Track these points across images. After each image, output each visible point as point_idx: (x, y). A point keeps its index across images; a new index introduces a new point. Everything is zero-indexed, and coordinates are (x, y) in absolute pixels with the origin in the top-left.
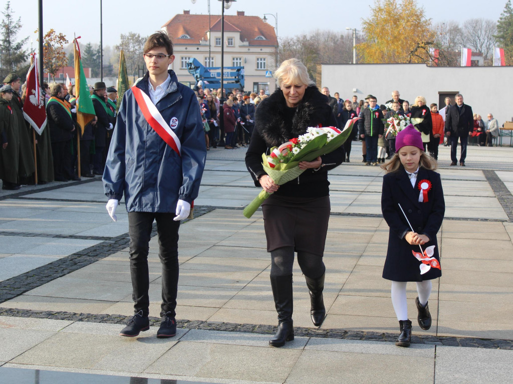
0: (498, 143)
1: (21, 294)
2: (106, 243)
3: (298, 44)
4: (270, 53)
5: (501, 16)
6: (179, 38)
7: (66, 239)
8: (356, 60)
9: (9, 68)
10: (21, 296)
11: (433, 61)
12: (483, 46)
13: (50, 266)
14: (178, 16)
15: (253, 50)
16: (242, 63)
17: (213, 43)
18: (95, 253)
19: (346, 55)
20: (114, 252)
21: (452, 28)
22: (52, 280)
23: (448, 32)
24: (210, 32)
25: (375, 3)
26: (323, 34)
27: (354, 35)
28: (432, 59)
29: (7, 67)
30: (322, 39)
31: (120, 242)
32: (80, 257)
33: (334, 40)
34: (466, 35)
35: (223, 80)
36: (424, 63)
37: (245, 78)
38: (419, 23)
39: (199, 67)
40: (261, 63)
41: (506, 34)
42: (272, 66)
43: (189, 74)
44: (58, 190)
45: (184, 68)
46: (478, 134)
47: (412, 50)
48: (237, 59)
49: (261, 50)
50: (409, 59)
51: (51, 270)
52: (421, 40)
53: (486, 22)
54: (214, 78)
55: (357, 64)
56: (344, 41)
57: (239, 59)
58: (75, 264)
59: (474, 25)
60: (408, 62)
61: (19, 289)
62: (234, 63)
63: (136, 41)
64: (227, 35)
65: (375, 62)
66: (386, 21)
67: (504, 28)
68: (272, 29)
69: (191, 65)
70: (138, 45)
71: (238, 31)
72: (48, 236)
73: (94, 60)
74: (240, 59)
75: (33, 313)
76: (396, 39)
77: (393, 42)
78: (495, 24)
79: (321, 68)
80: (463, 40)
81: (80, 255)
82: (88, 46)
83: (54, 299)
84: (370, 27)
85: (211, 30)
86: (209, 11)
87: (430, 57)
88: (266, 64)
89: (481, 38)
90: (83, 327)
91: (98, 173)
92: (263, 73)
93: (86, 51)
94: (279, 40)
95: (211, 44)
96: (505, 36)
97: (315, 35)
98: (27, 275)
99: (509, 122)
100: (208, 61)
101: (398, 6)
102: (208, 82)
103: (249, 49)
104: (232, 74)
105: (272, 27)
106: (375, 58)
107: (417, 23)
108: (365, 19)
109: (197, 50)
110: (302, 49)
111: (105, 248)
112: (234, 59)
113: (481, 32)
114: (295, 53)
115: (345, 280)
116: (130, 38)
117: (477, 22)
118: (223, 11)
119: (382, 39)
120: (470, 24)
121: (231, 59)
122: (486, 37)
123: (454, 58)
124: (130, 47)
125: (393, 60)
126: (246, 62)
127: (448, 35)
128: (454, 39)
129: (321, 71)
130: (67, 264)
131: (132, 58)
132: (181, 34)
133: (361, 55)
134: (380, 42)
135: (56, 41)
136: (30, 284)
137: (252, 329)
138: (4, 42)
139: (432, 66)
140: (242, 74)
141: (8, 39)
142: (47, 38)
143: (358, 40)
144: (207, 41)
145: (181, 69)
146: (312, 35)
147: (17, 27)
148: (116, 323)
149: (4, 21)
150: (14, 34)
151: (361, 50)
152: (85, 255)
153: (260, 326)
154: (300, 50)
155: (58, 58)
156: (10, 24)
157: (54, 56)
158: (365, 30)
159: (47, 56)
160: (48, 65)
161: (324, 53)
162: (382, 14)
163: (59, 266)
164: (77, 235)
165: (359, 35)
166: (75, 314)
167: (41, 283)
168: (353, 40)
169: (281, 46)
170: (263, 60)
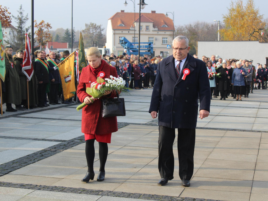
1: (7, 173)
2: (62, 143)
3: (186, 30)
4: (170, 34)
6: (118, 26)
7: (39, 141)
8: (220, 39)
9: (21, 42)
11: (263, 39)
13: (27, 157)
14: (117, 14)
15: (160, 33)
16: (154, 41)
17: (137, 29)
18: (54, 150)
19: (214, 36)
20: (66, 149)
22: (27, 165)
25: (231, 6)
26: (201, 24)
27: (219, 24)
28: (262, 38)
29: (20, 42)
30: (200, 27)
31: (70, 143)
32: (46, 152)
33: (207, 27)
35: (139, 50)
36: (258, 41)
37: (153, 49)
38: (256, 17)
39: (127, 42)
40: (165, 40)
43: (121, 46)
47: (251, 33)
48: (151, 38)
49: (165, 33)
50: (249, 38)
51: (28, 159)
52: (257, 27)
54: (136, 49)
55: (220, 41)
56: (213, 28)
57: (152, 38)
58: (42, 156)
60: (248, 40)
61: (7, 170)
62: (149, 40)
63: (94, 28)
64: (144, 25)
65: (230, 40)
66: (236, 16)
68: (171, 21)
69: (122, 41)
70: (95, 30)
71: (152, 22)
72: (29, 139)
73: (70, 38)
74: (153, 38)
75: (12, 185)
76: (242, 26)
77: (240, 29)
79: (197, 43)
81: (46, 150)
82: (67, 30)
83: (26, 176)
84: (227, 20)
86: (135, 11)
87: (262, 37)
88: (168, 41)
92: (166, 46)
93: (66, 33)
94: (175, 27)
95: (135, 29)
97: (196, 25)
98: (13, 162)
100: (134, 39)
101: (244, 8)
102: (132, 51)
103: (158, 33)
104: (146, 46)
105: (171, 20)
106: (230, 38)
107: (254, 17)
108: (225, 15)
109: (128, 33)
110: (188, 32)
111: (61, 147)
112: (149, 38)
116: (90, 26)
118: (140, 10)
119: (234, 27)
121: (148, 38)
124: (91, 31)
125: (240, 39)
126: (156, 40)
129: (197, 45)
130: (37, 155)
131: (91, 37)
132: (119, 23)
133: (222, 36)
134: (233, 28)
135: (45, 27)
136: (13, 167)
137: (139, 196)
138: (18, 28)
139: (263, 42)
140: (152, 47)
141: (20, 26)
142: (40, 26)
143: (221, 27)
144: (133, 28)
145: (119, 44)
146: (195, 25)
147: (26, 19)
148: (60, 191)
149: (18, 16)
150: (24, 23)
151: (221, 33)
152: (49, 150)
153: (144, 195)
154: (187, 33)
155: (46, 37)
156: (22, 17)
157: (43, 36)
158: (225, 21)
159: (40, 36)
160: (40, 40)
161: (202, 35)
162: (234, 13)
163: (33, 157)
164: (46, 139)
165: (221, 24)
166: (37, 186)
167: (21, 167)
168: (218, 27)
169: (176, 31)
170: (166, 38)
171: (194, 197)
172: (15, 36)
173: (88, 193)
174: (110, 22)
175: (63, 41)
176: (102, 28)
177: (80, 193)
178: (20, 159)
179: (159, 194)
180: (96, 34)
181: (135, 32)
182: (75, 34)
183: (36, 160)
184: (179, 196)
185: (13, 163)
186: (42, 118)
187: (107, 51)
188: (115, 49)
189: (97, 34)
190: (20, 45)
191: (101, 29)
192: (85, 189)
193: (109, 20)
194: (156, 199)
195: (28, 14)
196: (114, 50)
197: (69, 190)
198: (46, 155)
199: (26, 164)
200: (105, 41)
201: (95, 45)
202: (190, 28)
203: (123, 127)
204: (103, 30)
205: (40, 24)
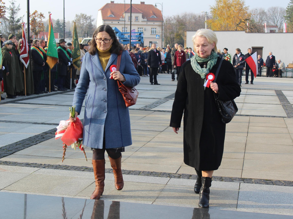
0: (285, 76)
1: (12, 154)
3: (174, 20)
4: (159, 25)
5: (288, 5)
6: (108, 17)
7: (39, 125)
10: (12, 155)
12: (278, 22)
13: (29, 139)
14: (107, 5)
15: (149, 23)
16: (143, 30)
17: (127, 19)
19: (201, 27)
21: (261, 12)
23: (258, 14)
24: (125, 13)
26: (189, 15)
27: (206, 15)
28: (249, 29)
29: (12, 32)
30: (188, 18)
33: (195, 18)
34: (268, 16)
35: (131, 39)
36: (244, 31)
37: (144, 39)
38: (242, 8)
39: (118, 32)
40: (154, 31)
41: (291, 15)
42: (160, 32)
46: (274, 70)
47: (238, 23)
48: (140, 28)
49: (154, 23)
50: (235, 28)
51: (30, 141)
52: (243, 18)
53: (280, 9)
54: (127, 38)
56: (200, 18)
57: (141, 28)
58: (44, 138)
59: (274, 10)
60: (235, 30)
61: (11, 151)
62: (138, 31)
63: (84, 18)
64: (134, 15)
65: (217, 30)
66: (223, 7)
67: (290, 12)
68: (160, 12)
70: (85, 20)
71: (141, 13)
72: (29, 123)
73: (61, 29)
74: (142, 28)
75: (18, 164)
76: (229, 17)
77: (227, 19)
78: (285, 9)
79: (186, 34)
80: (267, 19)
81: (47, 133)
82: (58, 21)
83: (30, 156)
84: (214, 11)
87: (248, 27)
88: (156, 32)
89: (277, 18)
90: (45, 172)
91: (60, 90)
92: (155, 36)
93: (56, 24)
94: (164, 18)
95: (125, 20)
96: (291, 16)
97: (184, 15)
98: (16, 144)
99: (291, 64)
100: (124, 29)
102: (123, 40)
103: (147, 23)
104: (136, 36)
105: (160, 11)
107: (240, 8)
108: (212, 6)
109: (118, 23)
110: (176, 23)
113: (277, 14)
114: (172, 25)
116: (81, 16)
117: (275, 8)
120: (271, 9)
121: (137, 28)
122: (280, 17)
123: (261, 28)
124: (81, 21)
125: (227, 29)
126: (145, 30)
127: (258, 16)
128: (262, 18)
129: (186, 35)
130: (39, 138)
131: (82, 28)
132: (109, 14)
133: (209, 26)
134: (220, 19)
135: (38, 17)
136: (17, 148)
137: (138, 173)
138: (10, 18)
139: (249, 32)
140: (142, 36)
141: (12, 16)
142: (33, 15)
143: (208, 18)
144: (123, 18)
146: (182, 16)
147: (18, 10)
148: (64, 169)
149: (10, 6)
150: (16, 14)
151: (209, 24)
152: (49, 133)
153: (143, 172)
154: (175, 23)
155: (39, 26)
156: (14, 8)
157: (37, 25)
158: (212, 12)
159: (33, 25)
160: (34, 30)
161: (189, 25)
162: (221, 4)
163: (34, 139)
164: (46, 122)
166: (41, 164)
167: (24, 148)
168: (205, 18)
169: (165, 21)
170: (155, 29)
171: (190, 174)
172: (7, 26)
173: (91, 171)
174: (100, 13)
175: (56, 31)
176: (92, 18)
177: (83, 171)
178: (23, 141)
179: (157, 171)
180: (86, 25)
181: (125, 22)
182: (66, 24)
183: (37, 142)
184: (176, 173)
186: (39, 104)
189: (88, 25)
192: (87, 167)
193: (99, 10)
194: (154, 175)
195: (19, 4)
197: (73, 168)
198: (47, 138)
199: (29, 145)
201: (86, 35)
202: (178, 18)
204: (93, 20)
205: (33, 14)
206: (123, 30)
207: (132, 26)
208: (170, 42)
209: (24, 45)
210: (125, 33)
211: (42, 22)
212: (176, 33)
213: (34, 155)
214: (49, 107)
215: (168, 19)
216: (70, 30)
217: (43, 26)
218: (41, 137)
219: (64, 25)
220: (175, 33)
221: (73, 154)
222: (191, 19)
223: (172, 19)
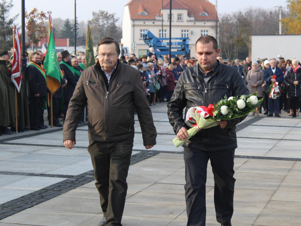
2: (69, 180)
3: (234, 19)
4: (211, 26)
6: (138, 15)
7: (37, 177)
8: (282, 31)
9: (3, 39)
13: (22, 199)
15: (198, 24)
16: (189, 35)
17: (166, 17)
19: (274, 28)
20: (75, 187)
22: (22, 210)
26: (255, 11)
27: (280, 11)
30: (254, 15)
31: (79, 179)
32: (47, 191)
33: (264, 15)
35: (170, 48)
37: (190, 46)
39: (152, 38)
43: (144, 43)
44: (35, 137)
45: (142, 38)
48: (185, 31)
49: (205, 24)
51: (23, 202)
54: (165, 46)
55: (282, 35)
56: (272, 15)
57: (186, 31)
58: (43, 197)
62: (182, 34)
63: (105, 17)
64: (175, 12)
65: (296, 33)
68: (213, 7)
69: (146, 37)
70: (106, 20)
71: (185, 9)
72: (23, 174)
73: (72, 32)
74: (188, 31)
79: (251, 38)
81: (48, 190)
82: (67, 21)
84: (292, 4)
85: (164, 8)
93: (65, 25)
94: (219, 16)
95: (163, 19)
97: (248, 11)
98: (3, 206)
100: (161, 32)
102: (160, 50)
103: (195, 23)
104: (179, 43)
105: (213, 5)
106: (297, 30)
109: (153, 24)
110: (237, 23)
111: (67, 185)
112: (182, 31)
114: (231, 26)
115: (260, 213)
116: (100, 14)
121: (180, 31)
124: (100, 22)
126: (192, 34)
129: (251, 40)
130: (36, 197)
131: (101, 31)
132: (140, 11)
133: (285, 28)
135: (38, 17)
136: (4, 213)
140: (187, 43)
141: (2, 16)
142: (31, 15)
143: (283, 15)
144: (160, 17)
145: (140, 39)
146: (246, 12)
147: (10, 6)
150: (7, 12)
151: (285, 24)
152: (51, 190)
154: (235, 24)
155: (40, 31)
156: (4, 4)
157: (36, 30)
158: (289, 7)
160: (32, 36)
161: (256, 26)
163: (29, 198)
164: (46, 173)
165: (284, 11)
167: (14, 212)
168: (279, 15)
169: (220, 21)
170: (206, 31)
174: (127, 10)
175: (62, 36)
176: (116, 17)
178: (12, 202)
180: (107, 26)
181: (163, 22)
182: (78, 26)
183: (33, 203)
185: (3, 208)
186: (38, 145)
187: (125, 50)
188: (135, 47)
189: (109, 26)
190: (2, 42)
191: (115, 20)
193: (125, 6)
196: (133, 49)
198: (48, 197)
199: (21, 208)
200: (120, 36)
202: (240, 16)
203: (150, 157)
204: (117, 20)
205: (31, 13)
206: (160, 34)
207: (172, 28)
208: (228, 51)
209: (17, 60)
210: (163, 39)
211: (44, 25)
212: (237, 38)
213: (28, 223)
214: (52, 150)
215: (225, 17)
216: (84, 35)
217: (45, 30)
218: (39, 195)
219: (76, 26)
220: (235, 37)
221: (84, 222)
222: (259, 16)
223: (230, 17)
